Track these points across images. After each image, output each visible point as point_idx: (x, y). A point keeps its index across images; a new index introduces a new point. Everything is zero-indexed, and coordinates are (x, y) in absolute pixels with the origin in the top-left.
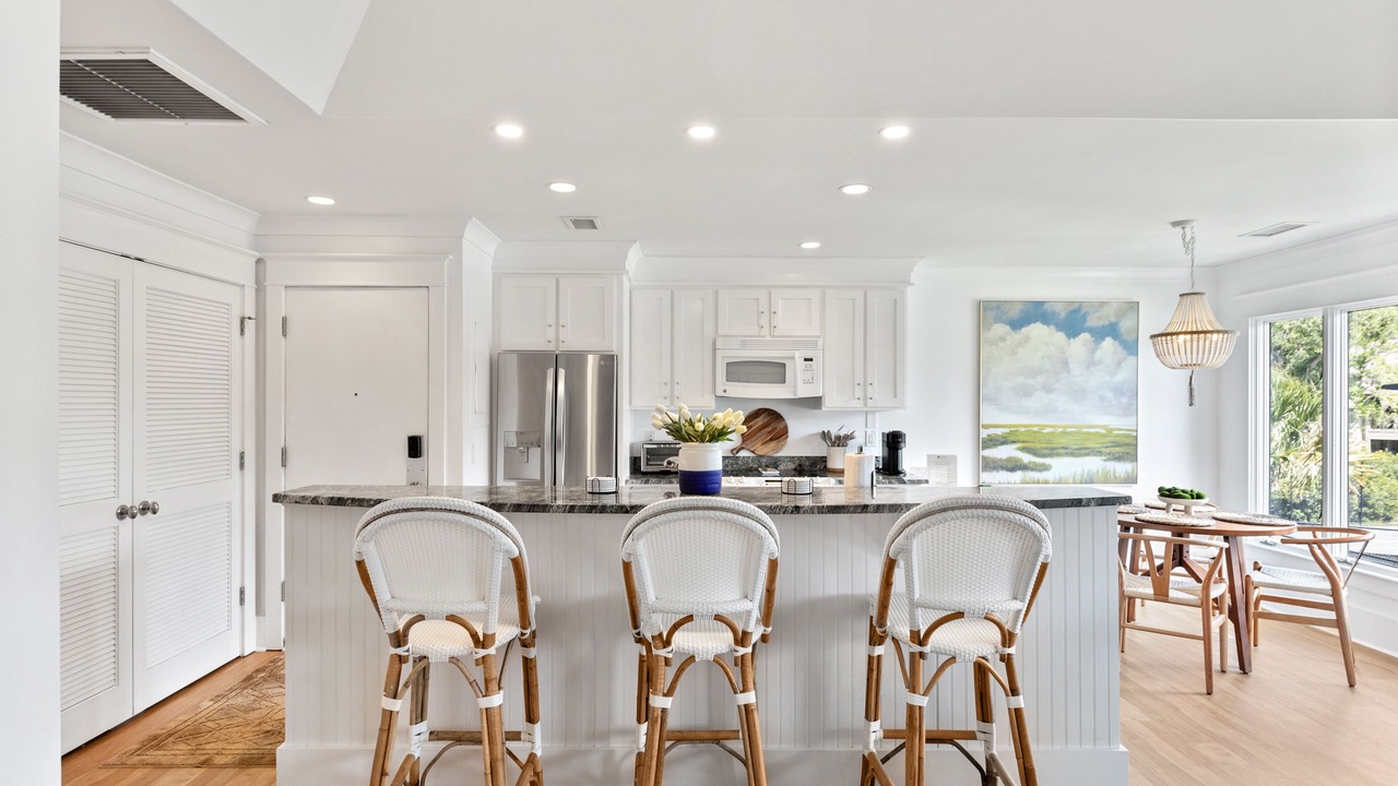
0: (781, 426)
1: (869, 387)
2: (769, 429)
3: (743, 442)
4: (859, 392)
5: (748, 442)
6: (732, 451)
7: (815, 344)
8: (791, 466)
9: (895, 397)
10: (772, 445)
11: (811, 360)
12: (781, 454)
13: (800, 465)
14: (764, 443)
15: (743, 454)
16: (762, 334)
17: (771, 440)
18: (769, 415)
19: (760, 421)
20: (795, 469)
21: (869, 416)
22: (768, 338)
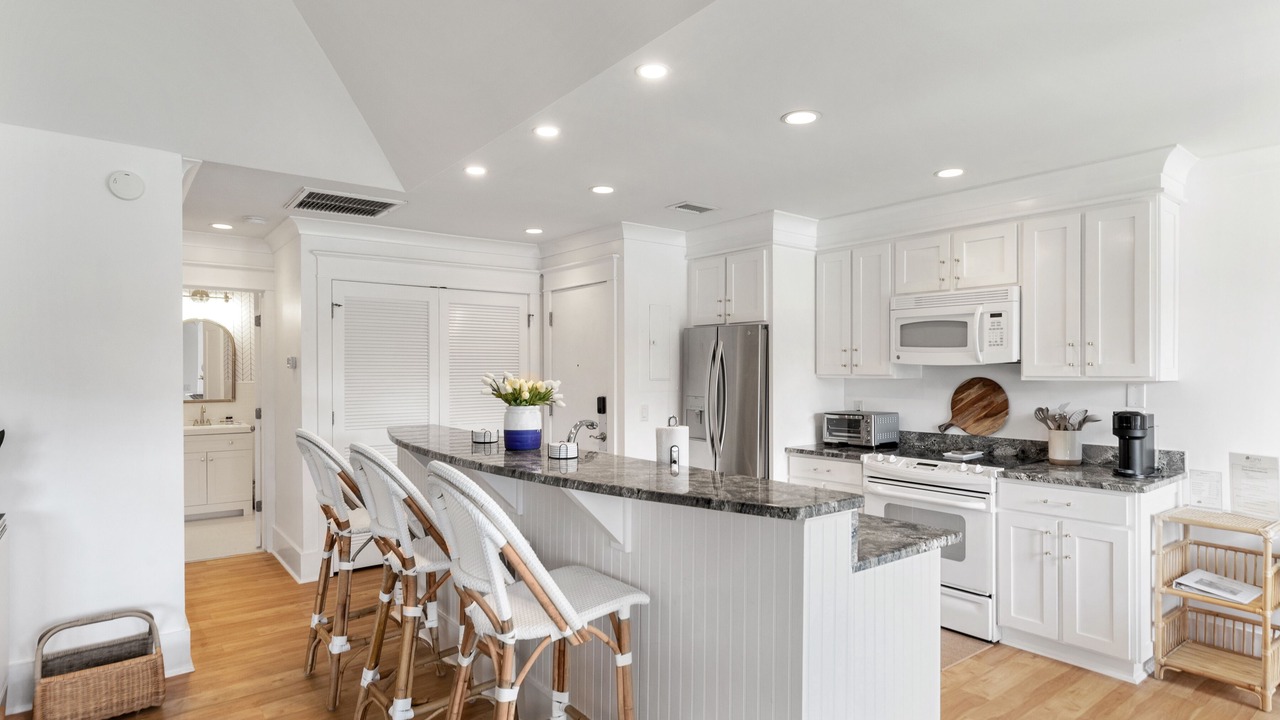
0: (999, 399)
1: (1088, 348)
2: (985, 403)
3: (953, 417)
4: (1072, 355)
5: (958, 418)
6: (940, 427)
7: (1005, 295)
8: (1011, 451)
9: (1133, 362)
10: (987, 423)
11: (1000, 315)
12: (1001, 435)
13: (1023, 452)
14: (978, 420)
15: (954, 431)
16: (943, 288)
17: (986, 416)
18: (984, 385)
19: (974, 393)
20: (1016, 456)
21: (1132, 390)
22: (952, 292)
